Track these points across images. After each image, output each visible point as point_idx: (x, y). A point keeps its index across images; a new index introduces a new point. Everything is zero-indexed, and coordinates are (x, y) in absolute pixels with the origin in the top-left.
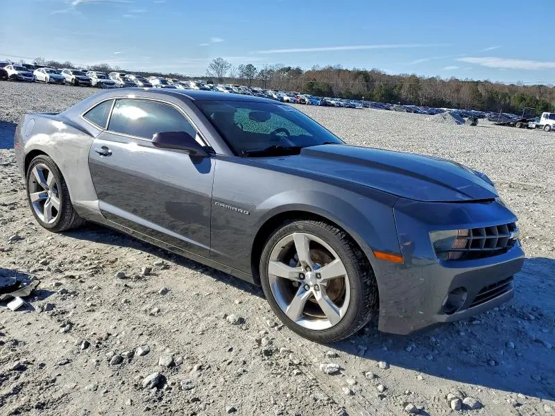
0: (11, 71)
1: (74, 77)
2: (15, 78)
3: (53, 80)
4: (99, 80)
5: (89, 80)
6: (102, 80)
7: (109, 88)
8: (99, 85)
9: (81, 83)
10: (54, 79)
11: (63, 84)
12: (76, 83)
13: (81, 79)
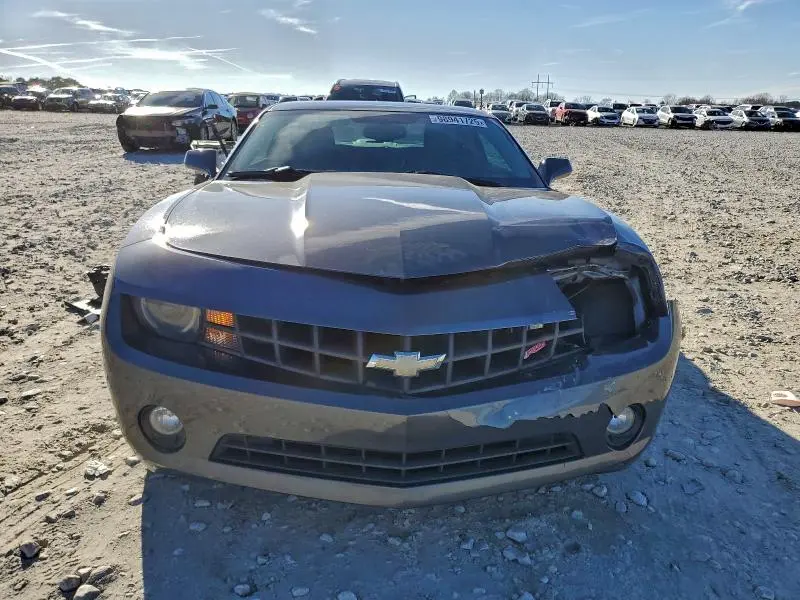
0: (592, 115)
1: (672, 115)
2: (597, 123)
3: (643, 123)
4: (708, 118)
5: (692, 119)
6: (712, 118)
7: (722, 129)
8: (707, 126)
9: (682, 124)
10: (644, 120)
11: (655, 127)
12: (674, 125)
13: (681, 119)
